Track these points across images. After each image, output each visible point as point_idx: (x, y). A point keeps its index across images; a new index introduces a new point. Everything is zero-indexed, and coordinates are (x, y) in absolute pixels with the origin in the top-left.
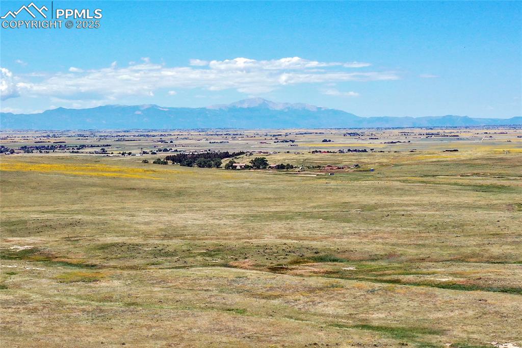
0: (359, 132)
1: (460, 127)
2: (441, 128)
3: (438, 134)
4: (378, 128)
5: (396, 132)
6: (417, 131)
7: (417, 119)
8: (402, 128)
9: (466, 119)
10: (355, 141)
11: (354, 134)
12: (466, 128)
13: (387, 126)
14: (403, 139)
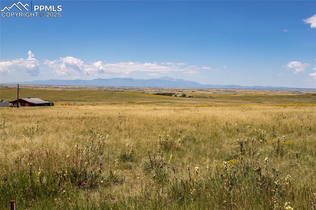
0: (202, 89)
1: (236, 89)
2: (230, 89)
3: (229, 91)
4: (208, 89)
5: (215, 89)
6: (222, 90)
7: (222, 86)
8: (217, 89)
9: (238, 86)
10: (202, 92)
11: (201, 90)
12: (238, 89)
13: (212, 88)
14: (218, 92)
